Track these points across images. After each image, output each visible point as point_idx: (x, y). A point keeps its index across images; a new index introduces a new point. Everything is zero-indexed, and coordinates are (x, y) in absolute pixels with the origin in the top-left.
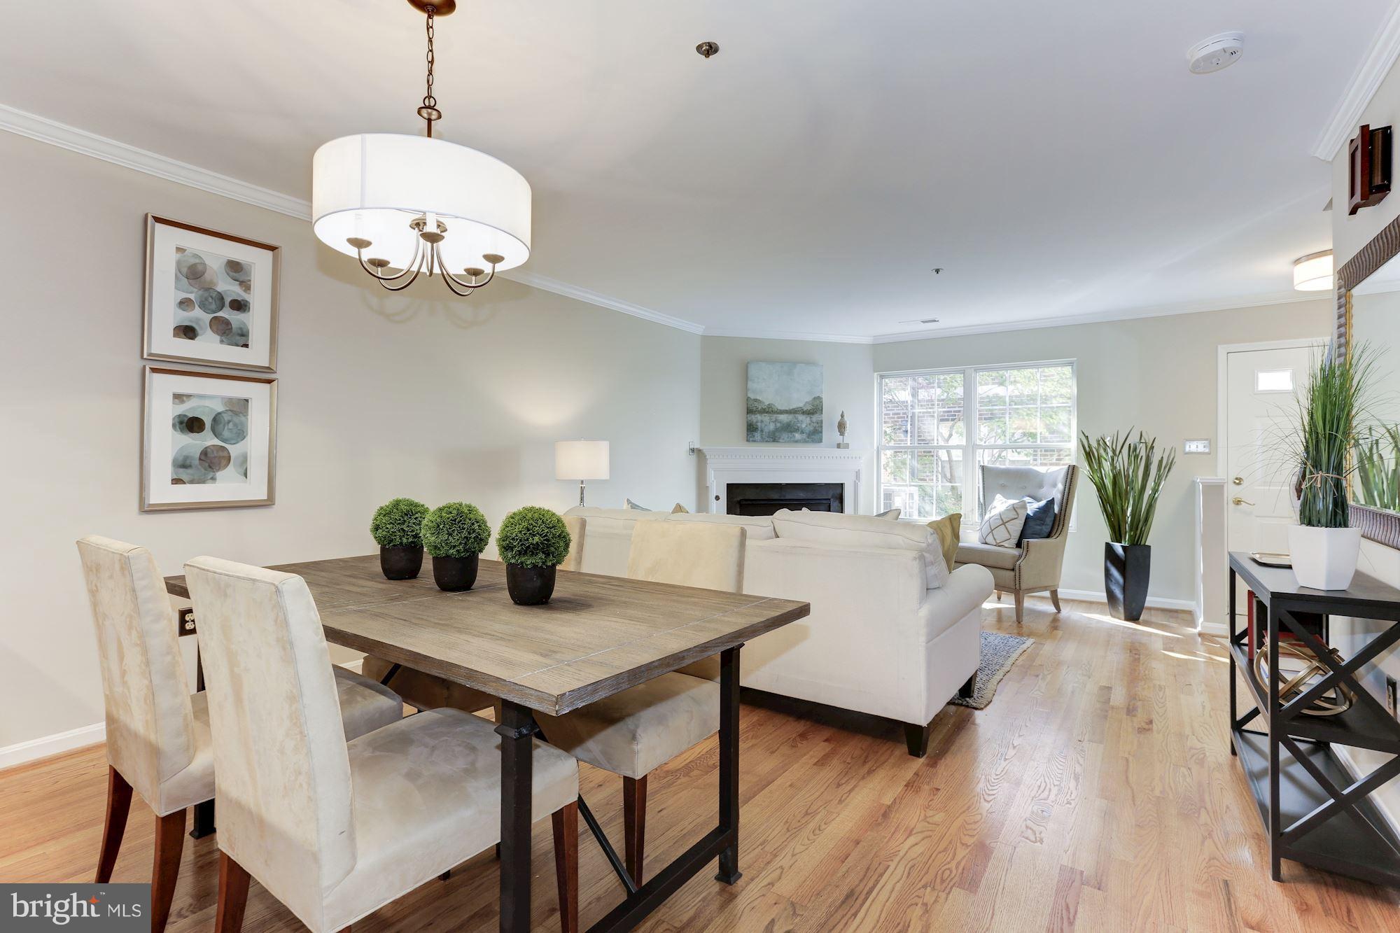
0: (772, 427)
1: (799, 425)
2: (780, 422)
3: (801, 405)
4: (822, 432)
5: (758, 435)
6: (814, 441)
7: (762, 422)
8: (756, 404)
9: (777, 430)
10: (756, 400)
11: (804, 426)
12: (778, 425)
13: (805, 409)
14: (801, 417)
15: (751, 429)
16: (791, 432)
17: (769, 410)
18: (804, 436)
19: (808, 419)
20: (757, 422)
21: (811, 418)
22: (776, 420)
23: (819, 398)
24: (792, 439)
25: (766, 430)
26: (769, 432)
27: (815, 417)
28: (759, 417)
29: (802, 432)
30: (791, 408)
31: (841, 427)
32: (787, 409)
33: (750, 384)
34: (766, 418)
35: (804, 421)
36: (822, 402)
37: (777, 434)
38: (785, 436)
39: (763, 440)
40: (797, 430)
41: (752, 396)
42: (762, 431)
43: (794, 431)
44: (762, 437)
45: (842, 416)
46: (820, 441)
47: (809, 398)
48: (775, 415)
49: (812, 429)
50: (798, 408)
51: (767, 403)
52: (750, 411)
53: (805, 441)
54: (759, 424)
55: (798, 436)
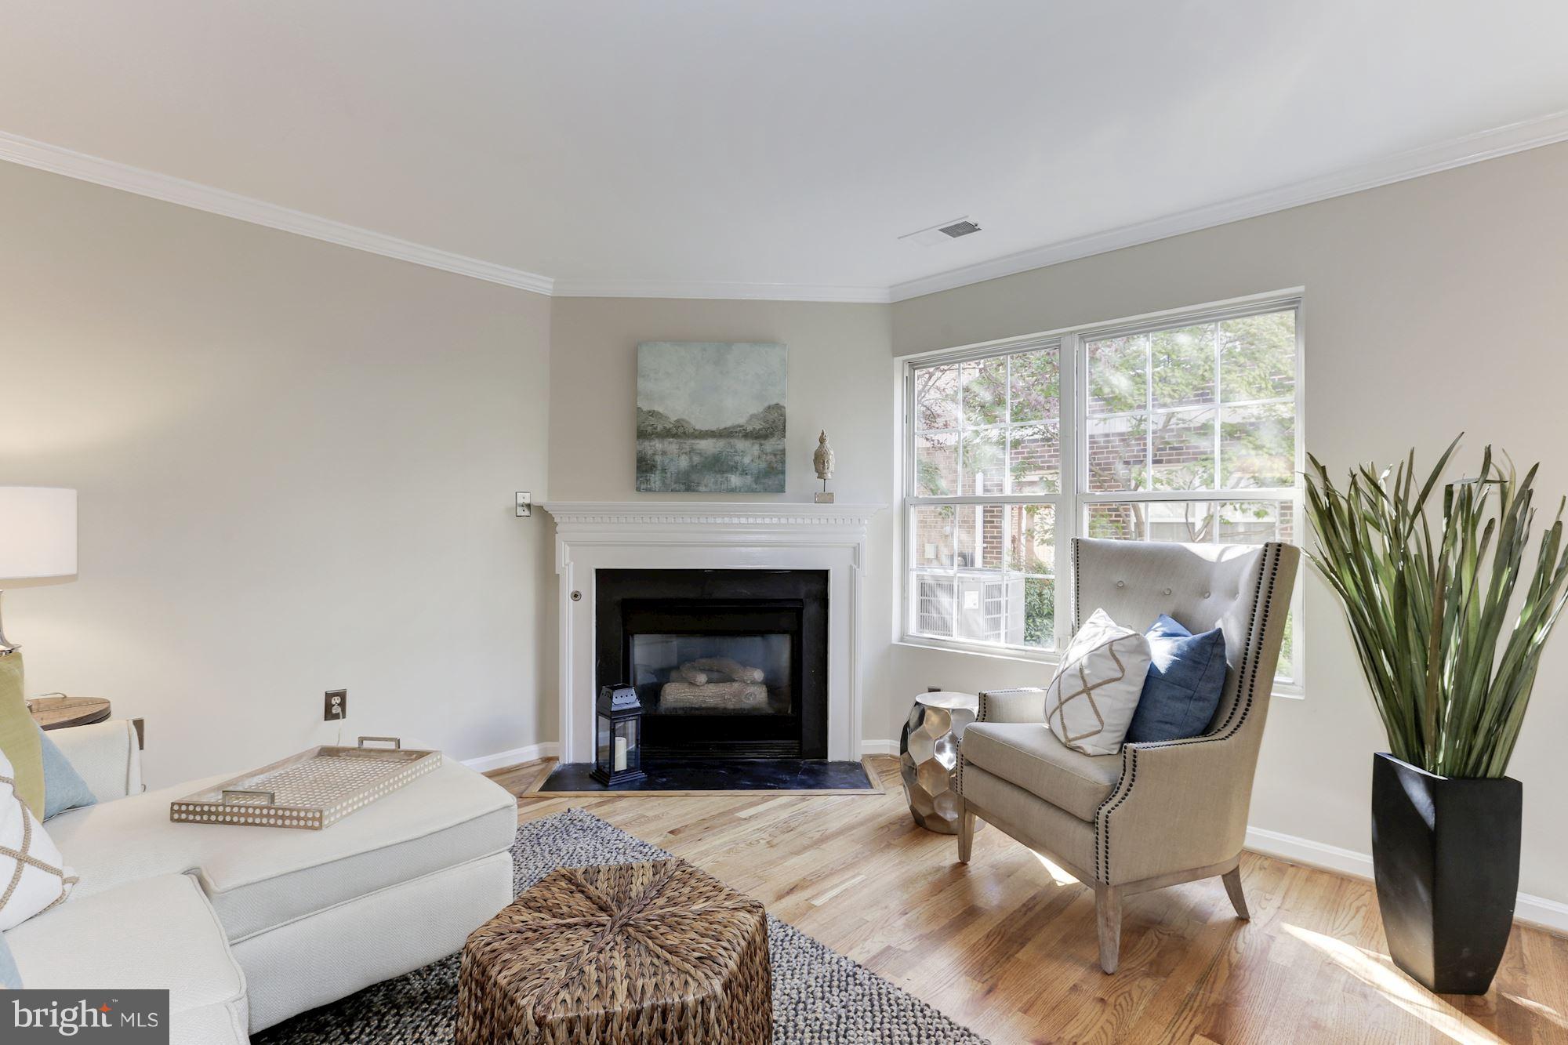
0: (684, 463)
1: (737, 458)
2: (700, 454)
3: (742, 421)
4: (783, 472)
5: (655, 479)
6: (767, 490)
7: (664, 453)
8: (652, 421)
9: (693, 468)
10: (652, 413)
11: (747, 460)
12: (696, 459)
13: (749, 428)
14: (741, 444)
15: (644, 467)
16: (722, 472)
17: (678, 432)
18: (749, 479)
19: (757, 447)
20: (654, 454)
21: (761, 445)
22: (692, 451)
23: (778, 408)
24: (724, 486)
25: (672, 469)
26: (678, 473)
27: (770, 445)
28: (658, 445)
29: (745, 473)
30: (722, 427)
31: (820, 461)
32: (714, 428)
33: (642, 384)
34: (672, 446)
35: (749, 453)
36: (783, 415)
37: (694, 477)
38: (709, 479)
39: (666, 489)
40: (733, 469)
41: (645, 406)
42: (664, 470)
43: (727, 471)
44: (664, 483)
45: (822, 440)
46: (781, 489)
47: (757, 408)
48: (691, 441)
49: (763, 465)
50: (734, 427)
51: (673, 419)
52: (642, 434)
53: (751, 490)
54: (658, 458)
55: (735, 480)
